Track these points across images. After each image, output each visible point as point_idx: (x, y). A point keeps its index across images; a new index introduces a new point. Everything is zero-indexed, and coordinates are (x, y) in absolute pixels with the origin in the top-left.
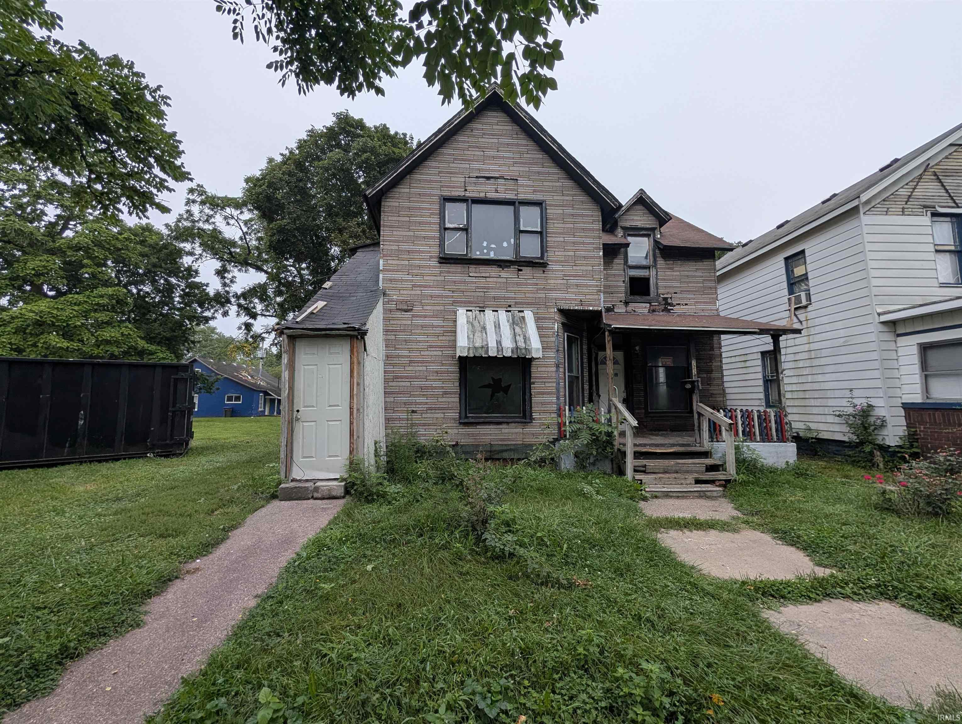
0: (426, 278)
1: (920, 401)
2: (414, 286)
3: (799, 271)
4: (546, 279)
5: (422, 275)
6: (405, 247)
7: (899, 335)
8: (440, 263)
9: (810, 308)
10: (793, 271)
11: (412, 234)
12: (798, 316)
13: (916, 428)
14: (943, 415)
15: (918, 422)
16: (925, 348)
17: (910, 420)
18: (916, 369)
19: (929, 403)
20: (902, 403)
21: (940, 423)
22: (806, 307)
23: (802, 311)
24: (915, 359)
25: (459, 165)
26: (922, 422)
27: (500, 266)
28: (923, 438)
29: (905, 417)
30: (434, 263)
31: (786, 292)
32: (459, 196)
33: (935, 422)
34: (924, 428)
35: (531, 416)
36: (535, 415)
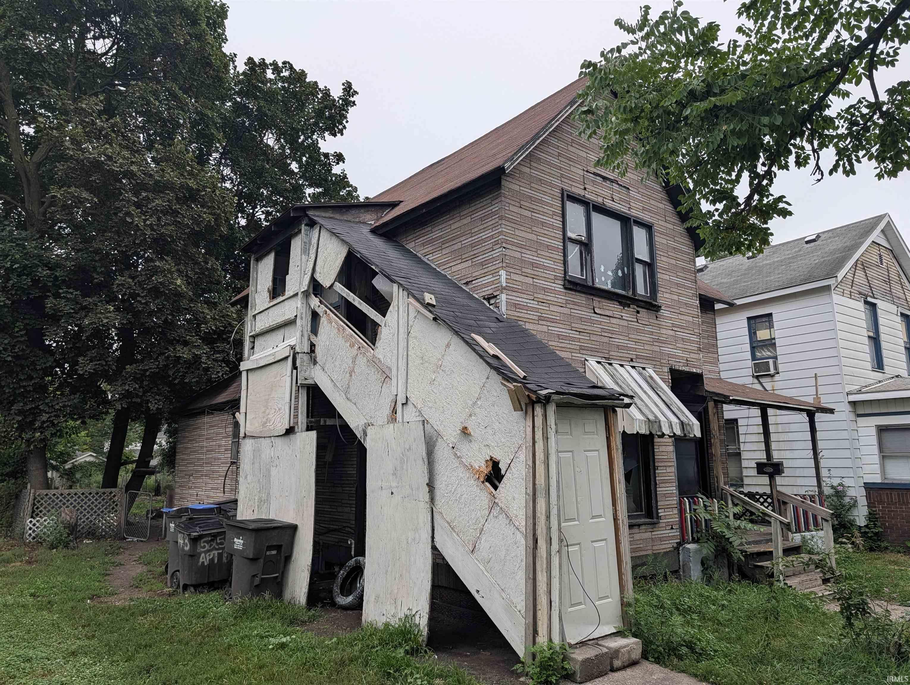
0: (552, 308)
1: (880, 481)
2: (540, 318)
3: (763, 334)
4: (660, 327)
5: (549, 303)
6: (529, 256)
7: (859, 416)
8: (566, 288)
9: (777, 378)
10: (755, 333)
11: (534, 237)
12: (764, 384)
13: (875, 507)
14: (898, 495)
15: (878, 501)
16: (882, 430)
17: (870, 500)
18: (875, 450)
19: (887, 484)
20: (864, 483)
21: (896, 503)
22: (772, 376)
23: (768, 379)
24: (874, 440)
25: (577, 151)
26: (881, 502)
27: (621, 303)
28: (882, 517)
29: (866, 496)
30: (559, 288)
31: (748, 355)
32: (579, 195)
33: (892, 501)
34: (882, 507)
35: (658, 513)
36: (661, 513)
